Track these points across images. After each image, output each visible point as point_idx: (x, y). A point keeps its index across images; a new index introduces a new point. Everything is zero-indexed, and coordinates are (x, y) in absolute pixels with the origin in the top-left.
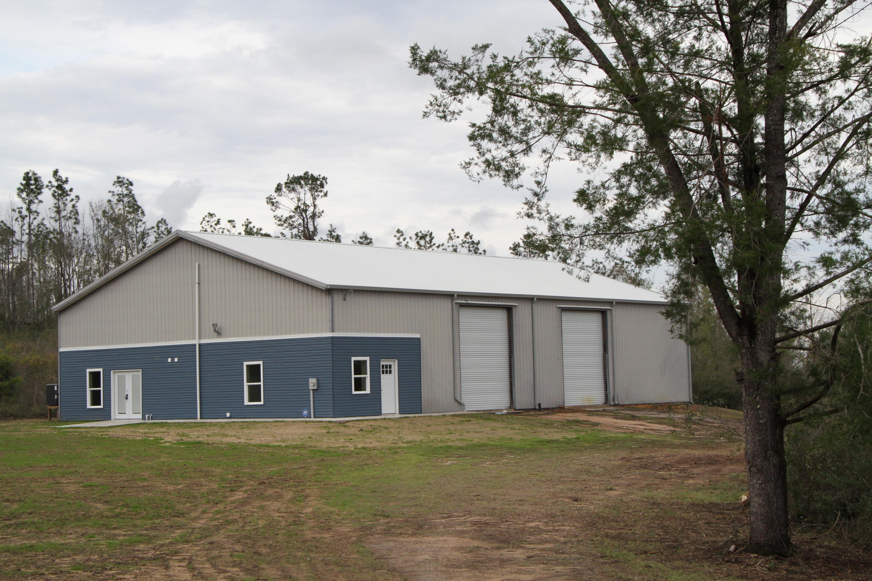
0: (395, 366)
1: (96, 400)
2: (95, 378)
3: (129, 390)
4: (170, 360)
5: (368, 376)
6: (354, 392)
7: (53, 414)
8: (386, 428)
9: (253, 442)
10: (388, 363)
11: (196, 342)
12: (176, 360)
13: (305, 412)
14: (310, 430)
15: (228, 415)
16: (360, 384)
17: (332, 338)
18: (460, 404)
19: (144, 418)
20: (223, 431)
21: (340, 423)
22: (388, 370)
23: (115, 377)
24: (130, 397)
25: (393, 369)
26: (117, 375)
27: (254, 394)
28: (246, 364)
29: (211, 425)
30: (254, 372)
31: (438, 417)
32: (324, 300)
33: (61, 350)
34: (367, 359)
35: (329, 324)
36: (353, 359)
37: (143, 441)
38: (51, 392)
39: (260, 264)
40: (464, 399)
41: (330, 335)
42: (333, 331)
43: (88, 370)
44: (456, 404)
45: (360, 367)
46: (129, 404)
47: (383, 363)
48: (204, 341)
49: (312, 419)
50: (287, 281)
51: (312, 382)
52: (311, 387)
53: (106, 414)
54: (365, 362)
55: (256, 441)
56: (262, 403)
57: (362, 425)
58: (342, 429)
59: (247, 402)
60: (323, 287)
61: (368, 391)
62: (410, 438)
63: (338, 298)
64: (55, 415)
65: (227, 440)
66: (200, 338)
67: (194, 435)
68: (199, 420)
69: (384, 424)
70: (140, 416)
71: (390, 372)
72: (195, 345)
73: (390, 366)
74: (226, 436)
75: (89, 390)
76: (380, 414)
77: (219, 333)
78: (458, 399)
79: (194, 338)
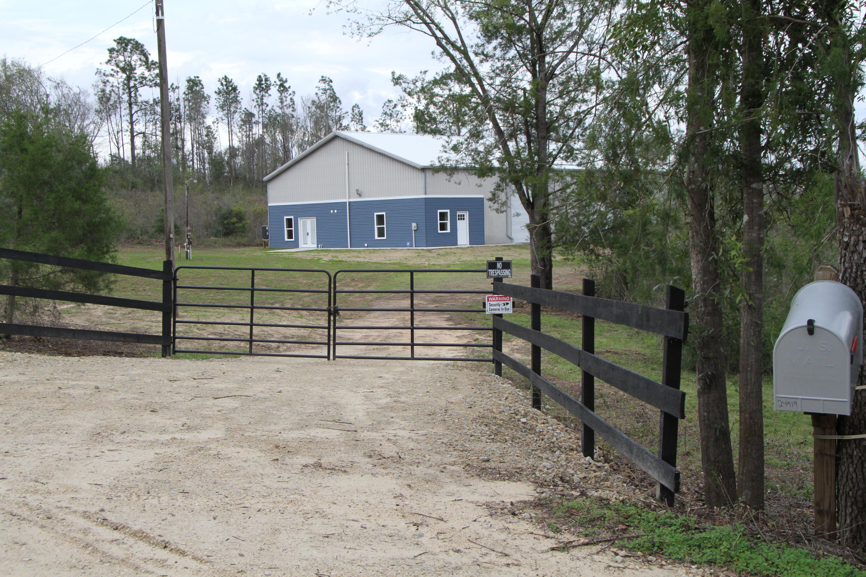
0: (467, 215)
1: (290, 236)
2: (289, 221)
3: (309, 230)
4: (332, 211)
5: (448, 222)
6: (439, 232)
7: (266, 245)
8: (454, 253)
9: (372, 261)
10: (462, 214)
11: (347, 200)
12: (336, 211)
13: (408, 244)
14: (408, 254)
15: (366, 245)
16: (443, 227)
17: (425, 198)
18: (511, 239)
19: (318, 247)
20: (359, 255)
21: (429, 250)
22: (462, 218)
23: (301, 221)
24: (310, 234)
25: (465, 217)
26: (302, 220)
27: (381, 233)
28: (376, 214)
29: (356, 251)
30: (380, 219)
31: (492, 247)
32: (420, 176)
33: (269, 205)
34: (448, 211)
35: (423, 190)
36: (439, 211)
37: (310, 260)
38: (265, 230)
39: (383, 152)
40: (513, 236)
41: (424, 196)
42: (426, 194)
43: (285, 217)
44: (508, 239)
45: (443, 216)
46: (309, 238)
47: (459, 213)
48: (351, 200)
49: (414, 248)
50: (399, 164)
51: (414, 225)
52: (413, 228)
53: (296, 244)
54: (447, 213)
55: (375, 260)
56: (385, 238)
57: (441, 252)
58: (428, 254)
59: (377, 238)
60: (419, 167)
61: (449, 231)
62: (465, 259)
63: (429, 174)
64: (267, 245)
65: (358, 260)
66: (349, 198)
67: (342, 257)
68: (349, 248)
69: (455, 251)
70: (315, 246)
71: (464, 219)
72: (346, 203)
73: (464, 215)
74: (359, 257)
75: (286, 229)
76: (456, 244)
77: (360, 195)
78: (509, 235)
79: (345, 198)
